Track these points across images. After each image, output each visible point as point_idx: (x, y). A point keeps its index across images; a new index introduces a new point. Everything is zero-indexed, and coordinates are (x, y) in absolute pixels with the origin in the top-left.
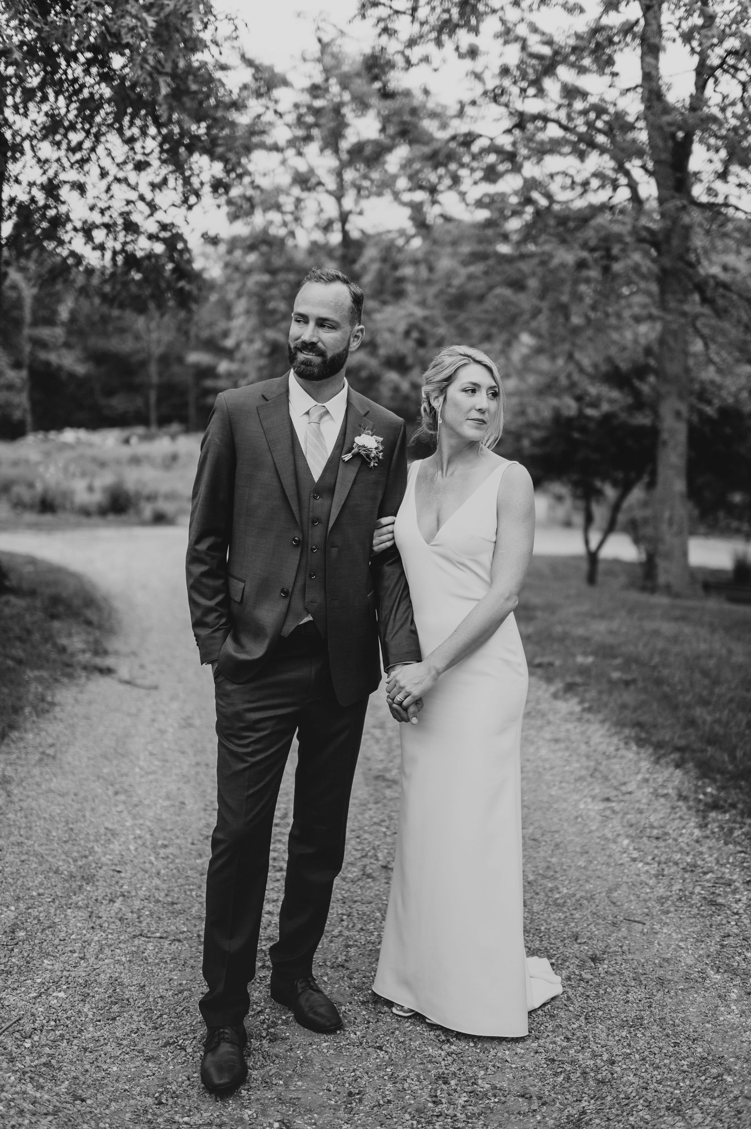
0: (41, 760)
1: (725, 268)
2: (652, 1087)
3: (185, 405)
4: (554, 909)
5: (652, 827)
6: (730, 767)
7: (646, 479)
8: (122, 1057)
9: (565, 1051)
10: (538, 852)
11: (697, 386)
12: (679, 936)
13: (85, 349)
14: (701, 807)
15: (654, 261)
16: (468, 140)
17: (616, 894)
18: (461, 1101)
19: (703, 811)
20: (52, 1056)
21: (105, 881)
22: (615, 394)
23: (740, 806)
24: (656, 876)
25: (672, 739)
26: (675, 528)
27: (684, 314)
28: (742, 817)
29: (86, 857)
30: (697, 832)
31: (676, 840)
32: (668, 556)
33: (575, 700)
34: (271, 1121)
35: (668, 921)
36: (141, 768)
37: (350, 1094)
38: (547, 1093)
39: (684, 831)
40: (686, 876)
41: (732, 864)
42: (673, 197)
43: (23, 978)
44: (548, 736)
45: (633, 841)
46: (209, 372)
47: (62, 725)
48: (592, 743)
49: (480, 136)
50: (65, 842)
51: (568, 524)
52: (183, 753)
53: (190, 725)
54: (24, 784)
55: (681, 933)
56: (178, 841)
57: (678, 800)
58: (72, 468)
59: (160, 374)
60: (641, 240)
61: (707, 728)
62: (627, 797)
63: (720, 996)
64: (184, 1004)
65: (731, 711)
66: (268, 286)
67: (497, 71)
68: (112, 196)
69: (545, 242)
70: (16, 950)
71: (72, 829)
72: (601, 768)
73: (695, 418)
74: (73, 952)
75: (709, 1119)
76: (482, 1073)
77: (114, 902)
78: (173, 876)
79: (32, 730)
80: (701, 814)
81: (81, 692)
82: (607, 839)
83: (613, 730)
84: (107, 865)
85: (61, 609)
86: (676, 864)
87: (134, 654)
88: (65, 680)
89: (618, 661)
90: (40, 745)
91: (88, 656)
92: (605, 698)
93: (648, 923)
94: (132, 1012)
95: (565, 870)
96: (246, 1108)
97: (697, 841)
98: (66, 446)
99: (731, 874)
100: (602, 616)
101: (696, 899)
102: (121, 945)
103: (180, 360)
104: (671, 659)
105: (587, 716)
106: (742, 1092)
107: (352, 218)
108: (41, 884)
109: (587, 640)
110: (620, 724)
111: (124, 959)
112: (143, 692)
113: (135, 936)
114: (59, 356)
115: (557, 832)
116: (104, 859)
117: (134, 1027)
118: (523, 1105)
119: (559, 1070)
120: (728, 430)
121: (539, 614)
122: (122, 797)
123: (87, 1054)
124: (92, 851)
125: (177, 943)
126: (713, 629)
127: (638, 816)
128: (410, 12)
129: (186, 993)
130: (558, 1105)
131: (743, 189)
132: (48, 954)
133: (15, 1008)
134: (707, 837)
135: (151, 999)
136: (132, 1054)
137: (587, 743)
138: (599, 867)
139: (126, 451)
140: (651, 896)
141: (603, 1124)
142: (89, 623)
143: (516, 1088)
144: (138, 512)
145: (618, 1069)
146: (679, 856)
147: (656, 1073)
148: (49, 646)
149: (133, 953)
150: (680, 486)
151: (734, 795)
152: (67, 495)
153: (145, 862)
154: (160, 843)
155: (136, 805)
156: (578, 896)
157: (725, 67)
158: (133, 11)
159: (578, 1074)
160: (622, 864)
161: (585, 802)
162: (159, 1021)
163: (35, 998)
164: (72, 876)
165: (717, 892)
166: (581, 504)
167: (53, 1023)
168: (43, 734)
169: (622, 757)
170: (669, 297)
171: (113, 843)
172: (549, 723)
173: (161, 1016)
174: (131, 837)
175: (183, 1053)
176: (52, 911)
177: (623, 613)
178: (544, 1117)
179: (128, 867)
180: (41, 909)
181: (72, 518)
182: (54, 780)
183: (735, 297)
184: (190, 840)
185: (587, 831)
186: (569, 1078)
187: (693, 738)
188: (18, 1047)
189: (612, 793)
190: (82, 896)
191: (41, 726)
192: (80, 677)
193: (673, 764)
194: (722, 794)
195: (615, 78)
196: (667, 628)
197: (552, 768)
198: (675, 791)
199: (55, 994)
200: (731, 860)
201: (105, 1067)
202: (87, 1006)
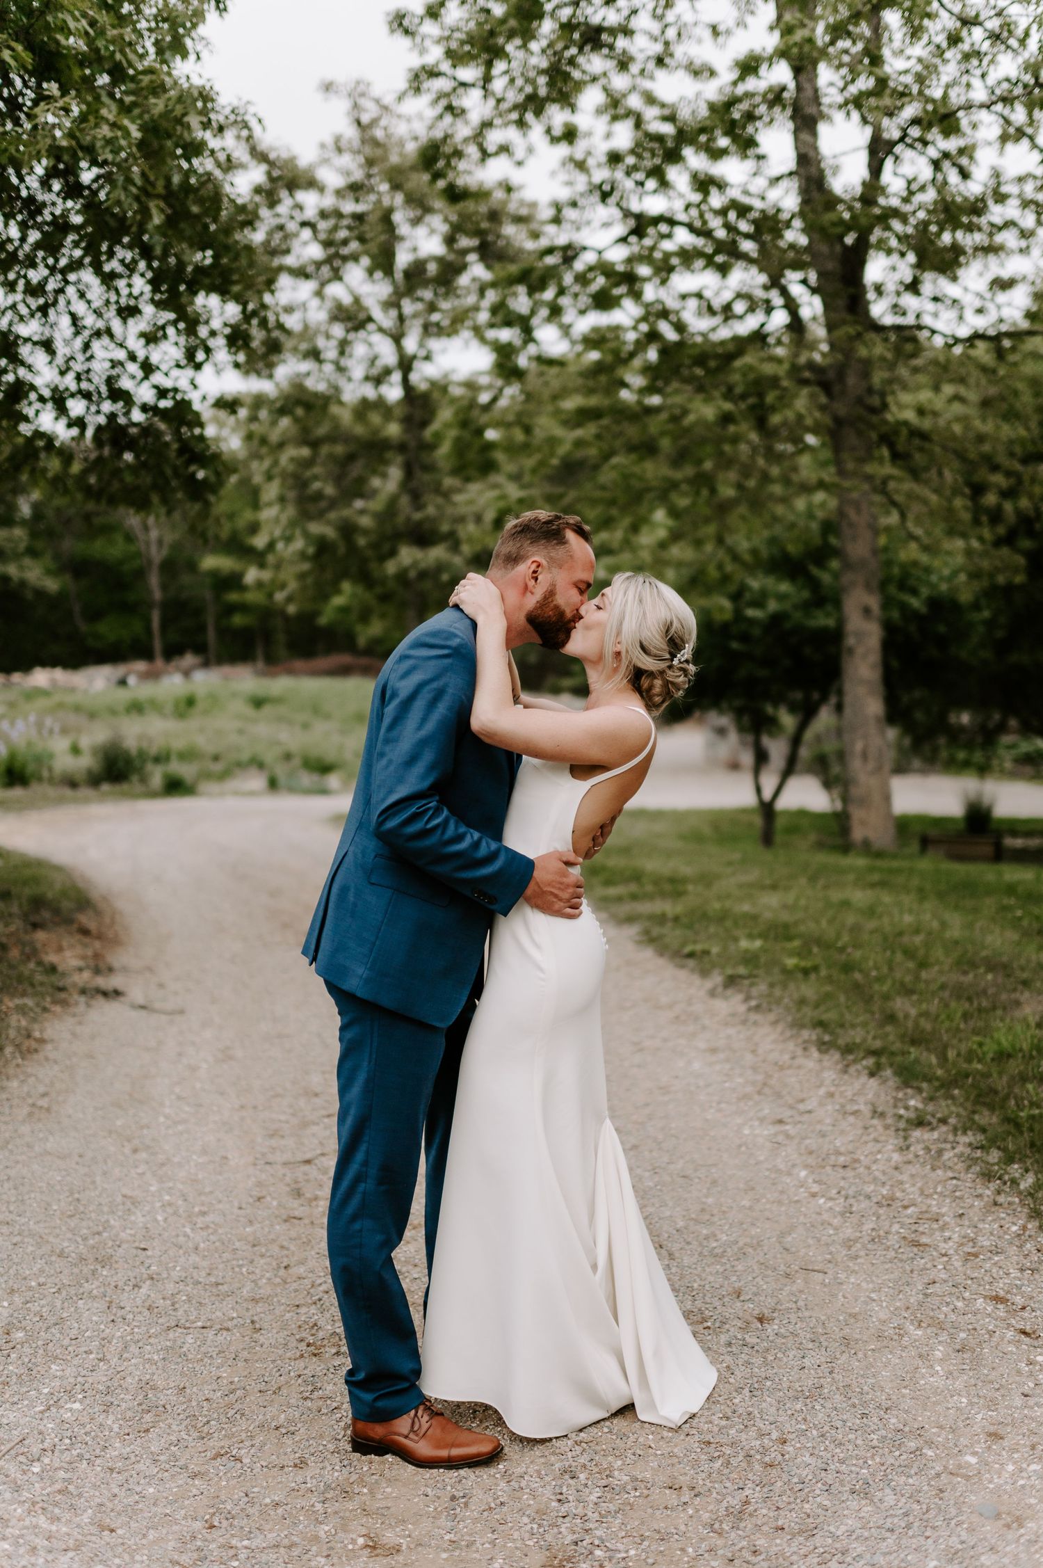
0: (30, 1114)
1: (921, 412)
2: (833, 1467)
3: (202, 628)
4: (711, 1260)
5: (838, 1153)
6: (939, 1072)
7: (833, 700)
8: (160, 1475)
9: (724, 1431)
10: (690, 1192)
11: (896, 571)
12: (871, 1286)
13: (57, 557)
14: (902, 1125)
15: (823, 408)
16: (569, 253)
17: (789, 1239)
18: (593, 1498)
19: (905, 1130)
20: (69, 1481)
21: (126, 1262)
22: (785, 587)
23: (952, 1121)
24: (842, 1214)
25: (864, 1040)
26: (871, 765)
27: (869, 478)
28: (956, 1135)
29: (99, 1233)
30: (896, 1157)
31: (868, 1168)
32: (864, 802)
33: (740, 997)
34: (354, 1536)
35: (857, 1268)
36: (167, 1117)
37: (453, 1498)
38: (701, 1482)
39: (879, 1156)
40: (881, 1211)
41: (941, 1194)
42: (844, 322)
43: (25, 1389)
44: (702, 1045)
45: (813, 1172)
46: (233, 581)
47: (56, 1068)
48: (760, 1051)
49: (585, 248)
50: (71, 1216)
51: (734, 766)
52: (222, 1094)
53: (231, 1058)
54: (10, 1147)
55: (872, 1282)
56: (221, 1206)
57: (873, 1118)
58: (48, 722)
59: (164, 587)
60: (804, 382)
61: (910, 1024)
62: (806, 1117)
63: (920, 1356)
64: (237, 1406)
65: (941, 999)
66: (308, 463)
67: (604, 159)
68: (92, 357)
69: (677, 391)
70: (13, 1356)
71: (78, 1200)
72: (773, 1082)
73: (895, 615)
74: (89, 1352)
75: (903, 1500)
76: (619, 1463)
77: (140, 1287)
78: (216, 1250)
79: (16, 1076)
80: (901, 1133)
81: (80, 1023)
82: (779, 1171)
83: (788, 1033)
84: (128, 1242)
85: (46, 914)
86: (868, 1197)
87: (150, 969)
88: (58, 1009)
89: (796, 943)
90: (29, 1095)
91: (86, 975)
92: (777, 992)
93: (830, 1272)
94: (170, 1421)
95: (724, 1212)
96: (321, 1523)
97: (896, 1168)
98: (38, 692)
99: (939, 1206)
100: (774, 887)
101: (893, 1240)
102: (152, 1341)
103: (192, 566)
104: (866, 937)
105: (754, 1017)
106: (945, 1467)
107: (417, 365)
108: (42, 1271)
109: (755, 918)
110: (798, 1025)
111: (156, 1357)
112: (164, 1018)
113: (169, 1329)
114: (21, 568)
115: (715, 1165)
116: (123, 1235)
117: (173, 1438)
118: (672, 1498)
119: (717, 1454)
120: (942, 629)
121: (690, 887)
122: (143, 1155)
123: (114, 1475)
124: (107, 1226)
125: (225, 1333)
126: (922, 894)
127: (820, 1140)
128: (482, 83)
129: (239, 1393)
130: (714, 1495)
131: (939, 304)
132: (56, 1358)
133: (17, 1425)
134: (909, 1162)
135: (194, 1403)
136: (172, 1471)
137: (753, 1052)
138: (768, 1206)
139: (123, 695)
140: (835, 1238)
141: (771, 1514)
142: (85, 932)
143: (662, 1479)
144: (144, 780)
145: (791, 1449)
146: (872, 1187)
147: (838, 1450)
148: (32, 965)
149: (167, 1349)
150: (874, 706)
151: (943, 1107)
152: (43, 759)
153: (178, 1236)
154: (197, 1209)
155: (163, 1165)
156: (741, 1244)
157: (908, 140)
158: (111, 117)
159: (741, 1458)
160: (797, 1202)
161: (751, 1126)
162: (206, 1429)
163: (42, 1412)
164: (82, 1259)
165: (921, 1229)
166: (750, 738)
167: (67, 1441)
168: (32, 1080)
169: (799, 1067)
170: (845, 456)
171: (134, 1213)
172: (704, 1028)
173: (208, 1422)
174: (158, 1205)
175: (239, 1465)
176: (58, 1304)
177: (803, 881)
178: (697, 1511)
179: (156, 1243)
180: (42, 1302)
181: (51, 791)
182: (51, 1139)
183: (937, 450)
184: (236, 1204)
185: (752, 1161)
186: (729, 1463)
187: (891, 1038)
188: (24, 1472)
189: (786, 1114)
190: (96, 1283)
191: (29, 1070)
192: (77, 1003)
193: (866, 1072)
194: (930, 1108)
195: (761, 162)
196: (860, 897)
197: (708, 1086)
198: (869, 1107)
199: (68, 1406)
200: (939, 1190)
201: (138, 1489)
202: (111, 1417)
